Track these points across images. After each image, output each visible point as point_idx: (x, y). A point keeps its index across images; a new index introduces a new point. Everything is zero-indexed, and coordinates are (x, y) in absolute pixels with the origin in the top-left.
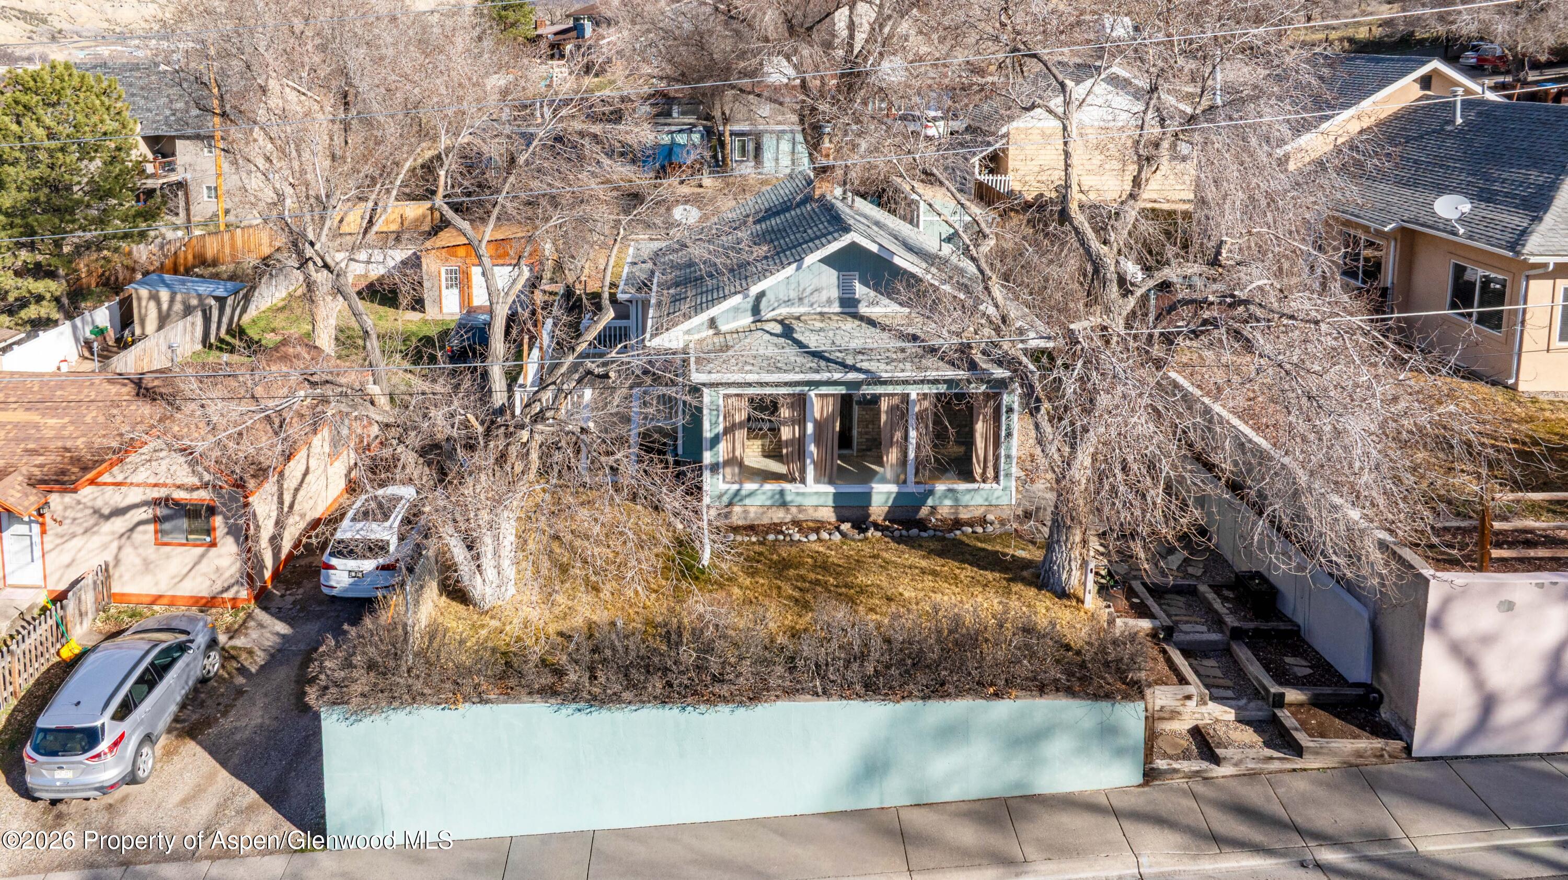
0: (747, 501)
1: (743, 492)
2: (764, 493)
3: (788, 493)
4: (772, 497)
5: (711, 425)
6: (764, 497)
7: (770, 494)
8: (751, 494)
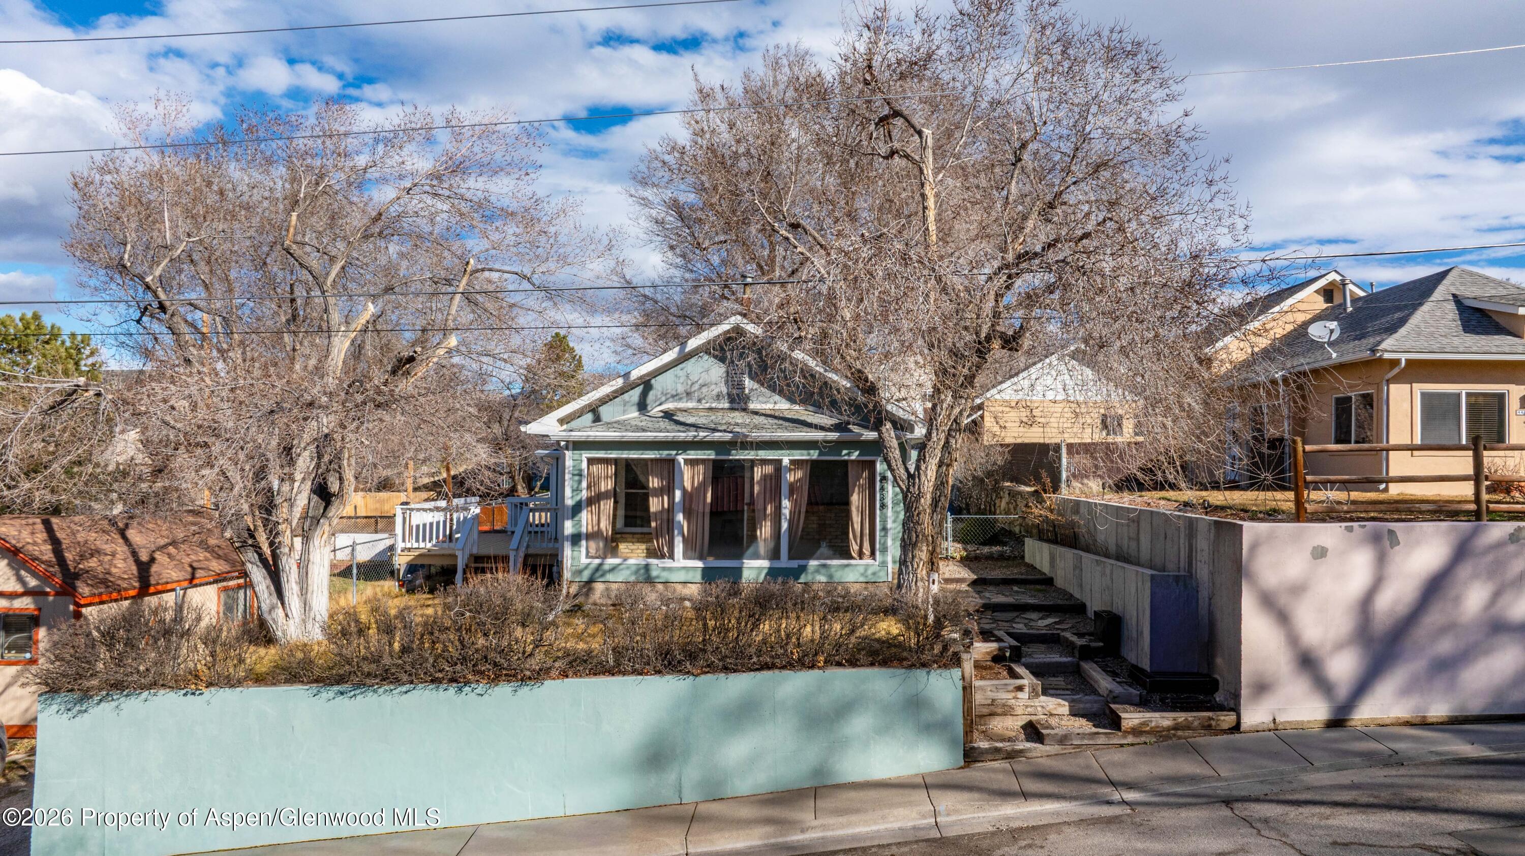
0: (610, 577)
1: (606, 567)
2: (628, 568)
3: (654, 567)
4: (636, 572)
5: (573, 491)
6: (628, 572)
7: (634, 568)
8: (613, 569)
